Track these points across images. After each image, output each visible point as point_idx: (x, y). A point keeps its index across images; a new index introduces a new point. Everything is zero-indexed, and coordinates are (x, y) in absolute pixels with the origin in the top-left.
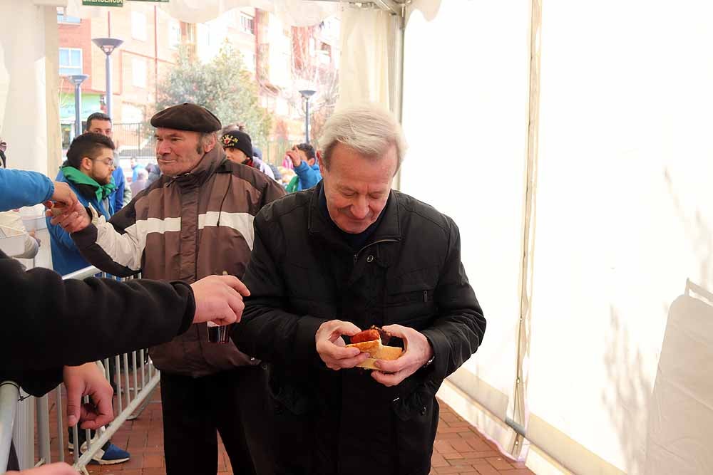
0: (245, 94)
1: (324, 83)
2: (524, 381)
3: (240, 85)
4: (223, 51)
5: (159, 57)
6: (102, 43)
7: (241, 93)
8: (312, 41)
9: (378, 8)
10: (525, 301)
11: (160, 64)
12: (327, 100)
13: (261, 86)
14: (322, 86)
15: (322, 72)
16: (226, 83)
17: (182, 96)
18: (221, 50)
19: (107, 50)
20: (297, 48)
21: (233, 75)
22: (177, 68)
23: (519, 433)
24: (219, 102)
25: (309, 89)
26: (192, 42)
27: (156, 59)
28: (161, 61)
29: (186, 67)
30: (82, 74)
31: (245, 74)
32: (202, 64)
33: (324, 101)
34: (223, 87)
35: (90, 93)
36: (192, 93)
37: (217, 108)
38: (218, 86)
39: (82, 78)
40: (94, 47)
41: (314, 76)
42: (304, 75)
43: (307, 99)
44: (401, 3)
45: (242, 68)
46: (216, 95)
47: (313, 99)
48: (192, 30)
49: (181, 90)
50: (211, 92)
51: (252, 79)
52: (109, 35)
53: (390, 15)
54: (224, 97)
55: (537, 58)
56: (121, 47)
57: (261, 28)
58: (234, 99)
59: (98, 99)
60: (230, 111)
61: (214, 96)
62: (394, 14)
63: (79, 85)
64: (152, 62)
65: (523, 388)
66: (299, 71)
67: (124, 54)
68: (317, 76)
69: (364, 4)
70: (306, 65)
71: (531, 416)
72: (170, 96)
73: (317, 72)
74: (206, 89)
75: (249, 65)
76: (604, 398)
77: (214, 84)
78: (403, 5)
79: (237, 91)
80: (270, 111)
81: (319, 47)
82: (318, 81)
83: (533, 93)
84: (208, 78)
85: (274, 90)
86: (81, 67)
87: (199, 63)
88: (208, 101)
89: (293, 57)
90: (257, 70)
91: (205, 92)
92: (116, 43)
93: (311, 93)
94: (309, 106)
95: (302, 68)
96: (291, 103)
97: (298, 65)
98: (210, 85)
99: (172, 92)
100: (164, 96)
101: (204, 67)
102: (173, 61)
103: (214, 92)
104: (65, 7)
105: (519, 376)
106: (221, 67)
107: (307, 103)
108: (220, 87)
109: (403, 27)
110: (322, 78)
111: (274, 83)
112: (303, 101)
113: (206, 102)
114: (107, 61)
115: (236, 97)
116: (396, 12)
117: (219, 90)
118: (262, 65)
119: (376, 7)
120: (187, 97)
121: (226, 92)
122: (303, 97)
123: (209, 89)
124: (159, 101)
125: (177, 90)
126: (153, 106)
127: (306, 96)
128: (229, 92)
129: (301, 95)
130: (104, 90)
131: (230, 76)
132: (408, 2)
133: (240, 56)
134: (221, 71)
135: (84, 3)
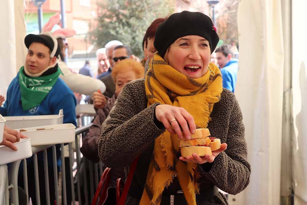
0: (165, 6)
7: (162, 5)
12: (229, 8)
17: (118, 10)
24: (146, 14)
33: (226, 9)
34: (148, 2)
35: (49, 12)
36: (124, 8)
37: (144, 19)
43: (213, 7)
46: (143, 9)
47: (217, 7)
49: (117, 6)
50: (139, 6)
54: (149, 9)
58: (156, 11)
63: (40, 6)
72: (109, 11)
74: (135, 4)
79: (159, 4)
85: (187, 2)
88: (137, 13)
91: (134, 7)
93: (216, 2)
94: (215, 12)
99: (109, 8)
100: (105, 11)
103: (142, 6)
107: (213, 11)
108: (146, 2)
112: (210, 9)
113: (135, 15)
115: (159, 9)
117: (145, 4)
120: (121, 11)
121: (150, 5)
122: (210, 5)
123: (138, 4)
124: (100, 15)
125: (114, 6)
126: (95, 20)
127: (213, 5)
128: (153, 5)
129: (208, 4)
130: (59, 9)
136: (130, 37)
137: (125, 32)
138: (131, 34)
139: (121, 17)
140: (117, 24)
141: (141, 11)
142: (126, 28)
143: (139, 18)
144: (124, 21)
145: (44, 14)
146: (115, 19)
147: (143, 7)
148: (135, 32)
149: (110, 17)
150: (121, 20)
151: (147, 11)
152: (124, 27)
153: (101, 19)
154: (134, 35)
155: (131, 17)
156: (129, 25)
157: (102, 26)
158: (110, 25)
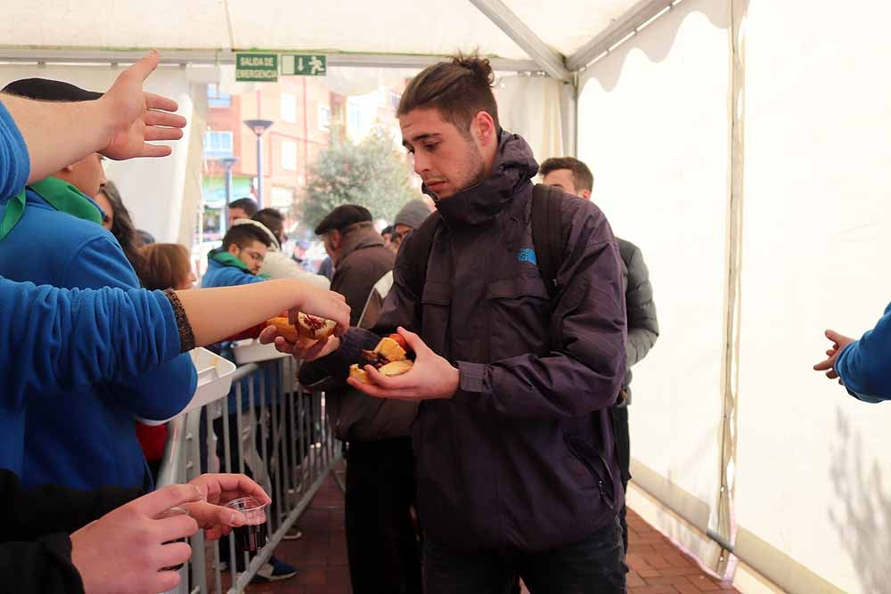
0: (397, 174)
2: (730, 488)
3: (393, 165)
4: (374, 132)
5: (310, 137)
6: (253, 124)
7: (394, 172)
9: (549, 76)
10: (730, 400)
11: (309, 145)
16: (378, 163)
17: (334, 177)
18: (371, 130)
19: (257, 131)
21: (386, 155)
22: (327, 148)
23: (725, 548)
26: (342, 122)
27: (306, 141)
28: (312, 142)
29: (337, 148)
30: (231, 157)
31: (397, 154)
32: (356, 144)
34: (376, 167)
35: (240, 176)
36: (344, 174)
37: (369, 189)
38: (371, 166)
39: (232, 161)
40: (246, 130)
44: (572, 70)
45: (392, 148)
46: (369, 176)
48: (341, 111)
49: (333, 170)
50: (362, 173)
52: (259, 114)
53: (562, 83)
54: (376, 177)
55: (739, 125)
56: (271, 129)
58: (385, 180)
59: (248, 182)
60: (382, 193)
61: (366, 177)
62: (566, 83)
63: (229, 168)
64: (302, 145)
65: (728, 498)
67: (274, 137)
69: (534, 73)
71: (740, 530)
72: (321, 177)
74: (357, 170)
76: (831, 515)
77: (366, 164)
78: (575, 73)
79: (389, 171)
83: (736, 162)
84: (360, 158)
86: (231, 150)
87: (350, 143)
88: (360, 182)
91: (356, 173)
92: (266, 124)
98: (362, 165)
99: (323, 173)
100: (316, 177)
101: (355, 149)
102: (323, 141)
103: (366, 172)
104: (218, 84)
105: (724, 483)
106: (372, 147)
108: (373, 167)
109: (576, 97)
113: (358, 183)
114: (258, 142)
115: (390, 177)
116: (568, 80)
117: (372, 170)
119: (547, 75)
120: (339, 178)
121: (378, 172)
123: (361, 169)
124: (310, 183)
125: (329, 171)
126: (303, 189)
128: (382, 172)
130: (255, 172)
131: (382, 155)
132: (582, 69)
133: (391, 136)
134: (373, 151)
135: (238, 80)
139: (338, 186)
140: (332, 195)
141: (366, 179)
143: (362, 189)
144: (342, 191)
145: (233, 178)
146: (329, 188)
147: (369, 173)
149: (323, 186)
150: (338, 191)
151: (373, 179)
153: (311, 190)
155: (351, 186)
156: (347, 196)
157: (315, 197)
158: (322, 197)
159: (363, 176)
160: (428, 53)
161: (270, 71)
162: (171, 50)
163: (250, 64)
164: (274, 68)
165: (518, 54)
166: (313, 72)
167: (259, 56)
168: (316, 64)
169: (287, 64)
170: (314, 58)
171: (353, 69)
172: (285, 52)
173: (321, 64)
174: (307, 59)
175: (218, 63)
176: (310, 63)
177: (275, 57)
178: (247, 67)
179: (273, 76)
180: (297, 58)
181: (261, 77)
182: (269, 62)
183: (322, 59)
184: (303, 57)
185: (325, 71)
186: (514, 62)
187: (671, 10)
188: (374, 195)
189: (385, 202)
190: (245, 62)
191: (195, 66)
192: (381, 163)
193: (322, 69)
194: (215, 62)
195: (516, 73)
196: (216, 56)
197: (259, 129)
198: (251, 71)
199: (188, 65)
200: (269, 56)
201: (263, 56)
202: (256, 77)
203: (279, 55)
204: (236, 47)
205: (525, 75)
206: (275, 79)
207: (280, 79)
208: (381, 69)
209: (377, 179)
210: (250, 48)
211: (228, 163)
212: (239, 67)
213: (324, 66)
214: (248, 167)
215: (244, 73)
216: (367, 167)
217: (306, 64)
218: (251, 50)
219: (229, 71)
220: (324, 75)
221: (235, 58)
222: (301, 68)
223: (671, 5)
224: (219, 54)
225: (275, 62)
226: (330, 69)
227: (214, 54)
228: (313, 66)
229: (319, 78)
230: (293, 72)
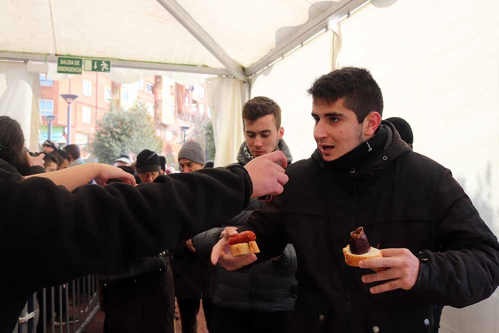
0: (149, 128)
1: (194, 122)
3: (146, 123)
4: (136, 104)
5: (99, 105)
6: (66, 97)
7: (147, 127)
8: (187, 99)
11: (99, 110)
12: (196, 133)
13: (157, 123)
14: (193, 124)
15: (193, 117)
16: (138, 122)
17: (112, 129)
18: (135, 103)
19: (68, 101)
20: (179, 102)
21: (143, 117)
22: (109, 112)
25: (186, 126)
26: (118, 98)
27: (96, 108)
28: (100, 108)
29: (115, 112)
30: (52, 115)
31: (149, 117)
32: (126, 110)
33: (194, 133)
34: (136, 124)
35: (57, 126)
36: (118, 127)
37: (132, 137)
38: (133, 123)
39: (53, 117)
40: (61, 100)
41: (188, 119)
42: (183, 118)
43: (185, 131)
44: (248, 76)
45: (147, 114)
47: (187, 131)
48: (118, 91)
49: (112, 125)
50: (128, 127)
51: (152, 120)
52: (70, 92)
53: (242, 83)
56: (77, 100)
57: (157, 90)
58: (142, 131)
59: (62, 129)
61: (131, 129)
62: (244, 82)
63: (51, 121)
64: (94, 109)
66: (180, 115)
67: (78, 104)
68: (190, 118)
69: (227, 76)
70: (184, 112)
72: (105, 128)
73: (190, 116)
74: (126, 125)
75: (151, 111)
77: (131, 122)
78: (251, 77)
79: (144, 126)
80: (162, 138)
81: (192, 102)
82: (190, 122)
84: (128, 119)
85: (165, 126)
86: (52, 111)
87: (122, 110)
88: (127, 132)
89: (177, 107)
90: (155, 114)
91: (125, 127)
92: (74, 97)
93: (187, 128)
95: (182, 114)
96: (175, 133)
97: (180, 112)
98: (129, 123)
99: (106, 126)
100: (102, 128)
101: (125, 112)
102: (108, 109)
104: (46, 74)
106: (135, 113)
107: (185, 134)
108: (135, 124)
110: (193, 120)
111: (164, 121)
112: (182, 133)
113: (126, 133)
114: (69, 107)
115: (144, 130)
116: (245, 81)
117: (134, 125)
118: (158, 111)
119: (234, 78)
120: (114, 129)
121: (138, 127)
122: (182, 130)
123: (128, 125)
124: (98, 131)
125: (109, 125)
126: (94, 134)
127: (184, 130)
128: (140, 127)
129: (181, 129)
130: (66, 124)
131: (140, 117)
132: (254, 75)
133: (146, 106)
134: (135, 115)
135: (59, 72)
136: (120, 150)
137: (117, 146)
138: (122, 148)
139: (114, 133)
140: (111, 139)
141: (131, 131)
142: (118, 142)
143: (128, 136)
144: (117, 137)
145: (53, 127)
146: (109, 135)
147: (132, 127)
148: (124, 146)
149: (106, 133)
150: (114, 137)
151: (134, 131)
152: (116, 142)
153: (99, 136)
154: (124, 148)
155: (122, 134)
156: (119, 140)
157: (100, 140)
158: (105, 140)
159: (129, 129)
160: (169, 62)
161: (77, 68)
162: (19, 53)
163: (66, 64)
164: (80, 66)
165: (218, 65)
166: (103, 70)
167: (72, 59)
168: (105, 65)
169: (88, 64)
170: (103, 62)
171: (126, 69)
172: (87, 58)
173: (107, 66)
174: (99, 63)
175: (47, 62)
176: (101, 65)
177: (81, 60)
178: (64, 65)
179: (79, 71)
180: (93, 61)
181: (72, 71)
182: (77, 63)
183: (108, 63)
184: (97, 61)
185: (109, 70)
186: (217, 69)
187: (302, 46)
188: (135, 140)
189: (141, 144)
190: (62, 62)
191: (32, 63)
192: (140, 122)
193: (108, 69)
194: (46, 61)
195: (217, 76)
196: (46, 58)
197: (68, 100)
198: (67, 67)
199: (29, 62)
200: (77, 60)
201: (74, 60)
202: (69, 71)
203: (83, 59)
204: (58, 53)
205: (222, 77)
206: (80, 73)
207: (83, 72)
208: (141, 70)
209: (137, 130)
210: (67, 54)
211: (51, 118)
212: (59, 65)
213: (109, 67)
214: (62, 121)
215: (62, 69)
216: (131, 123)
217: (99, 65)
218: (67, 56)
219: (54, 67)
220: (109, 72)
221: (57, 60)
222: (96, 67)
223: (302, 44)
224: (48, 56)
225: (81, 63)
226: (111, 68)
227: (44, 56)
228: (103, 66)
229: (106, 73)
230: (91, 70)
